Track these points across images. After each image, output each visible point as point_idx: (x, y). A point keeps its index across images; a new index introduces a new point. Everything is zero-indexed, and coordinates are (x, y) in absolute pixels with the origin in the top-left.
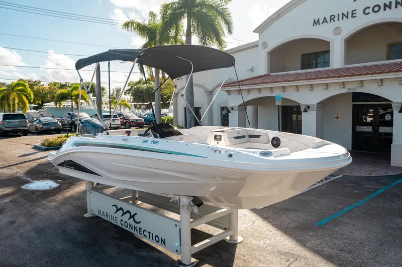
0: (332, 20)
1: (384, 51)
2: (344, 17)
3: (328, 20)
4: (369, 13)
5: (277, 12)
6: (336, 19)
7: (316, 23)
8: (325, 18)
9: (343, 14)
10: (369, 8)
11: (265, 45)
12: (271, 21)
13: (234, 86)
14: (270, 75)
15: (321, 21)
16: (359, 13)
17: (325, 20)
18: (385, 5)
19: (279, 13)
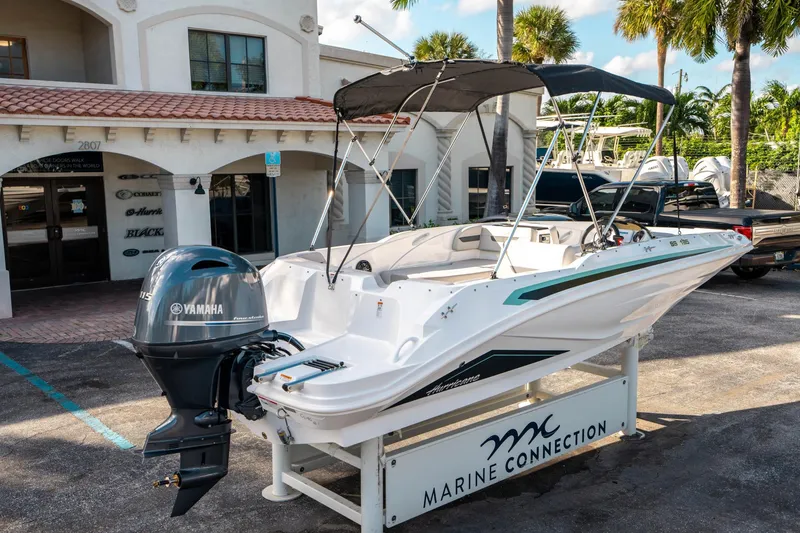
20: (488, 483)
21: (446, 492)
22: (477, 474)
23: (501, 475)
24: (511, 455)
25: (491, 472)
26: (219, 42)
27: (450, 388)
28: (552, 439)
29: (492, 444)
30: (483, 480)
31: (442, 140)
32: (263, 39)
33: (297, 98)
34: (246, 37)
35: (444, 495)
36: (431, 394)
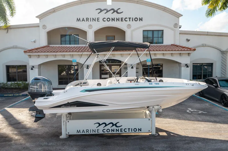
0: (87, 21)
1: (105, 39)
2: (94, 20)
3: (85, 20)
4: (105, 21)
5: (54, 9)
6: (89, 20)
7: (78, 20)
8: (83, 19)
9: (93, 19)
10: (105, 18)
11: (44, 27)
12: (49, 13)
13: (32, 52)
14: (49, 46)
15: (81, 20)
16: (101, 20)
17: (83, 20)
18: (112, 19)
19: (55, 9)
20: (96, 133)
21: (83, 131)
22: (93, 130)
23: (101, 132)
24: (104, 128)
25: (97, 131)
26: (151, 32)
27: (68, 107)
28: (120, 128)
29: (98, 125)
30: (95, 132)
31: (223, 54)
32: (163, 30)
33: (172, 45)
34: (158, 30)
35: (83, 132)
36: (62, 107)
